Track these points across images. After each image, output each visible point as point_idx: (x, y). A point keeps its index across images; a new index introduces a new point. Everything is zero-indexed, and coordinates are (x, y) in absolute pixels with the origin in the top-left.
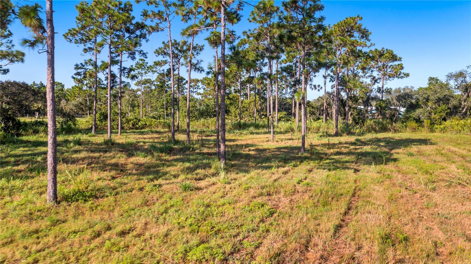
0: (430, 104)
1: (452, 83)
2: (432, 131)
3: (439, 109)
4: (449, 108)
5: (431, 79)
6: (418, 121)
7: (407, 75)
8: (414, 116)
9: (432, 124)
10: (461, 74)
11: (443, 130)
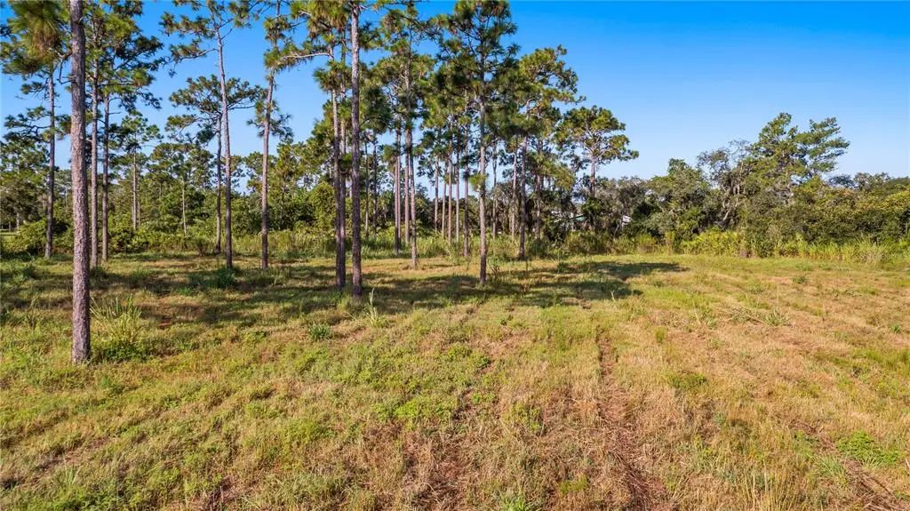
0: (673, 205)
1: (707, 170)
2: (678, 250)
3: (689, 213)
4: (703, 213)
5: (673, 162)
6: (655, 234)
7: (635, 155)
8: (648, 225)
9: (678, 239)
10: (720, 155)
11: (696, 250)
